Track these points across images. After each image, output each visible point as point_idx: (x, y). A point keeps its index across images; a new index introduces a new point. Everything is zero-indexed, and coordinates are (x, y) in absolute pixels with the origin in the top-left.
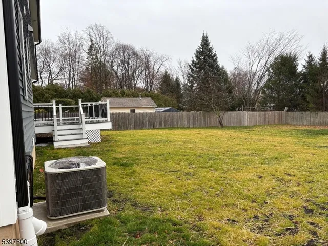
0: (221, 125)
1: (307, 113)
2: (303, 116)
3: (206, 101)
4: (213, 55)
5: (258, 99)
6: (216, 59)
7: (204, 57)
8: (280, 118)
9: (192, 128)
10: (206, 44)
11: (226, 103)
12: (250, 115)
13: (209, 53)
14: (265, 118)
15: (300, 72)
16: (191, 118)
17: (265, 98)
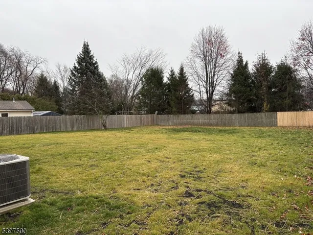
0: (105, 128)
1: (172, 115)
2: (169, 118)
3: (90, 105)
4: (94, 62)
5: (134, 104)
6: (97, 66)
7: (86, 64)
8: (153, 120)
9: (76, 131)
10: (87, 52)
11: (108, 107)
12: (128, 118)
13: (90, 61)
14: (141, 120)
15: (165, 83)
16: (75, 122)
17: (140, 104)
